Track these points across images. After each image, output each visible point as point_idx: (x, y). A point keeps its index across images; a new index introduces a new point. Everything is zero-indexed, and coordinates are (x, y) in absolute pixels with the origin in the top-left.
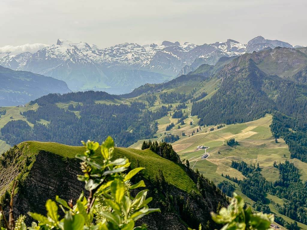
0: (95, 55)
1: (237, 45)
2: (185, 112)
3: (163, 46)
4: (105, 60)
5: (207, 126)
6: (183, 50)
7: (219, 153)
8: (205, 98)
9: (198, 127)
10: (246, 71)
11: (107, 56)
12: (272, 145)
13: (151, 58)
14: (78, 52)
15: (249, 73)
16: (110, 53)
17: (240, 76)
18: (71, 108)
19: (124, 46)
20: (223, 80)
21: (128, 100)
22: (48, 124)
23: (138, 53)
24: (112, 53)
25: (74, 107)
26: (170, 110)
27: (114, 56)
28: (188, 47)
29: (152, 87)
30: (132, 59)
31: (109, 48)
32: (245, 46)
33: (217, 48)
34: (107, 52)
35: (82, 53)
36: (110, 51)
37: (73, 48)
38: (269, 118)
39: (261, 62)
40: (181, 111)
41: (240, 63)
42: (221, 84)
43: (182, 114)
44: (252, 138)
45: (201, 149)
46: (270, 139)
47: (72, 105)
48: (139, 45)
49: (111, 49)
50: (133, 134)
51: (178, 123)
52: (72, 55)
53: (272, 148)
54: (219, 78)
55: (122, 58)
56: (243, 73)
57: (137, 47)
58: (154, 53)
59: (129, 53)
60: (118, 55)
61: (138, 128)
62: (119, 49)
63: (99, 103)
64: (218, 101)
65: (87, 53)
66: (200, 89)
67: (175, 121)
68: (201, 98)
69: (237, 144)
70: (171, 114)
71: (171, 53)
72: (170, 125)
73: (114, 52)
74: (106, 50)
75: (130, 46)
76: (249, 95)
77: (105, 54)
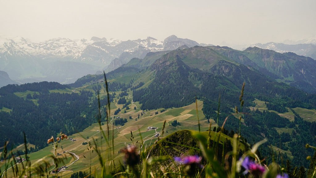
0: (31, 48)
1: (155, 42)
2: (127, 99)
3: (92, 41)
4: (40, 52)
5: (149, 110)
6: (109, 45)
7: (167, 132)
8: (143, 87)
9: (141, 111)
10: (176, 65)
11: (42, 49)
12: (206, 124)
13: (81, 51)
14: (14, 46)
15: (178, 67)
16: (45, 46)
17: (171, 69)
18: (29, 97)
19: (57, 41)
20: (156, 72)
21: (78, 89)
22: (11, 112)
23: (70, 46)
24: (47, 46)
25: (32, 96)
26: (114, 97)
27: (48, 49)
28: (114, 43)
29: (94, 78)
30: (65, 51)
31: (44, 42)
32: (162, 43)
33: (139, 44)
34: (42, 46)
35: (18, 46)
36: (45, 45)
37: (10, 41)
38: (200, 103)
39: (185, 57)
40: (125, 98)
41: (169, 58)
42: (155, 75)
43: (126, 101)
44: (189, 119)
45: (151, 129)
46: (204, 119)
47: (30, 94)
48: (71, 40)
49: (45, 42)
50: (87, 118)
51: (124, 108)
52: (9, 48)
53: (206, 127)
54: (153, 70)
55: (55, 50)
56: (173, 66)
57: (69, 41)
58: (84, 47)
59: (62, 46)
60: (52, 48)
61: (90, 113)
62: (53, 43)
63: (53, 92)
64: (155, 89)
65: (23, 46)
66: (137, 79)
67: (121, 106)
68: (140, 87)
69: (179, 124)
70: (116, 101)
71: (100, 47)
72: (117, 110)
73: (48, 46)
74: (41, 43)
75: (63, 41)
76: (180, 85)
77: (40, 47)
